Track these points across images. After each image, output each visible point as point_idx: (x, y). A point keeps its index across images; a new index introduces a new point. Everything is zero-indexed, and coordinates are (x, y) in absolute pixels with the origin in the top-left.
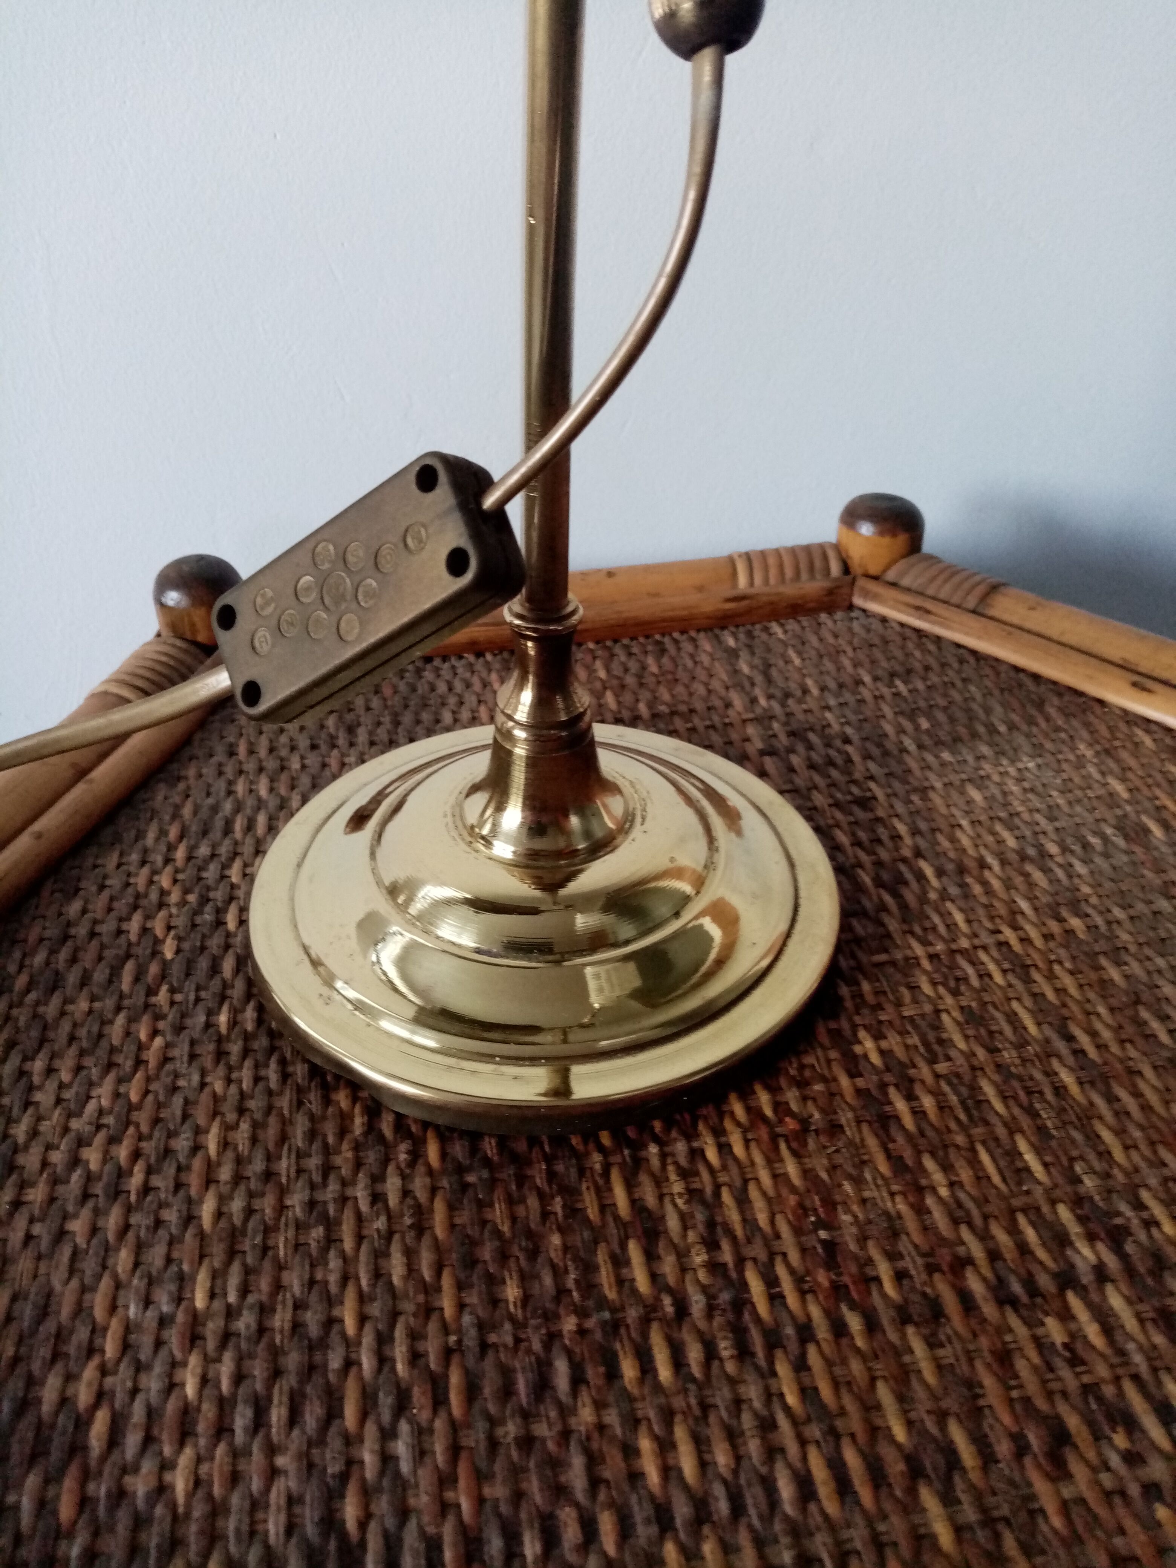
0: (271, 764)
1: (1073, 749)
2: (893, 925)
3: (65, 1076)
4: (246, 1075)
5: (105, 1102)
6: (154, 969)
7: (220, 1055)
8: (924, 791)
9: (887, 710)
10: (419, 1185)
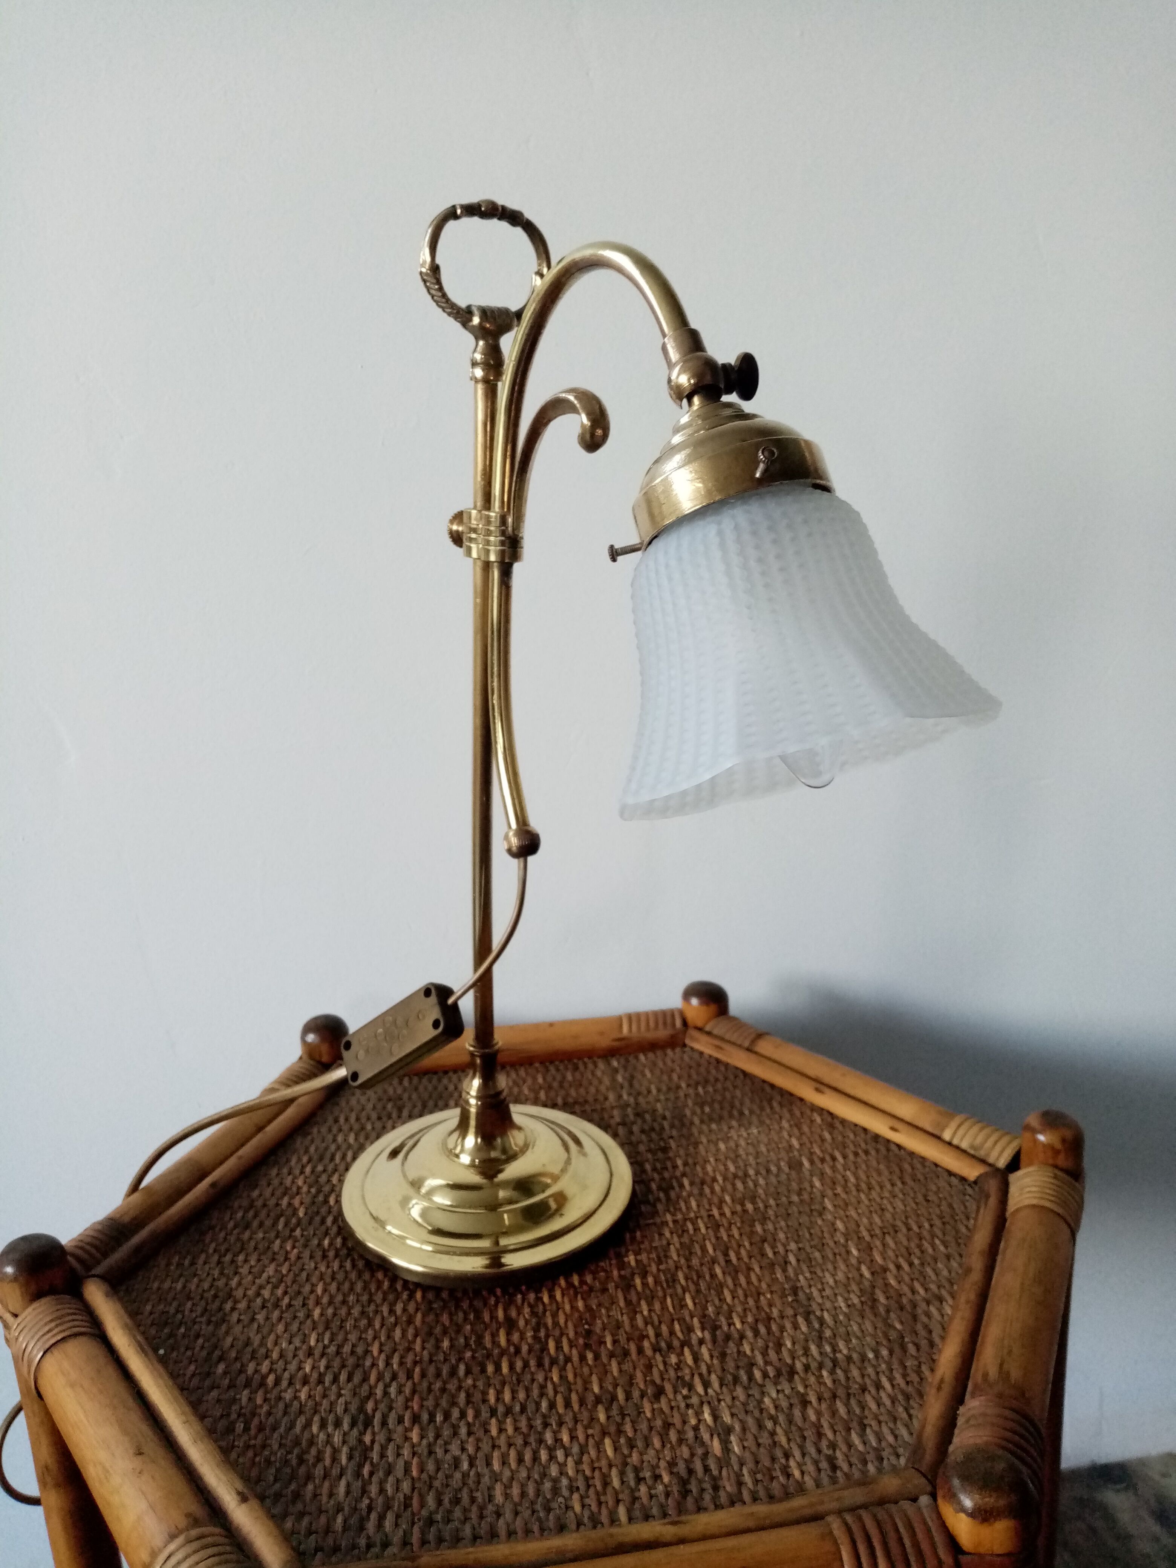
0: (356, 1127)
1: (779, 1123)
2: (660, 1207)
3: (253, 1263)
4: (336, 1265)
5: (271, 1273)
6: (294, 1221)
7: (324, 1257)
8: (696, 1144)
9: (690, 1103)
10: (411, 1308)
